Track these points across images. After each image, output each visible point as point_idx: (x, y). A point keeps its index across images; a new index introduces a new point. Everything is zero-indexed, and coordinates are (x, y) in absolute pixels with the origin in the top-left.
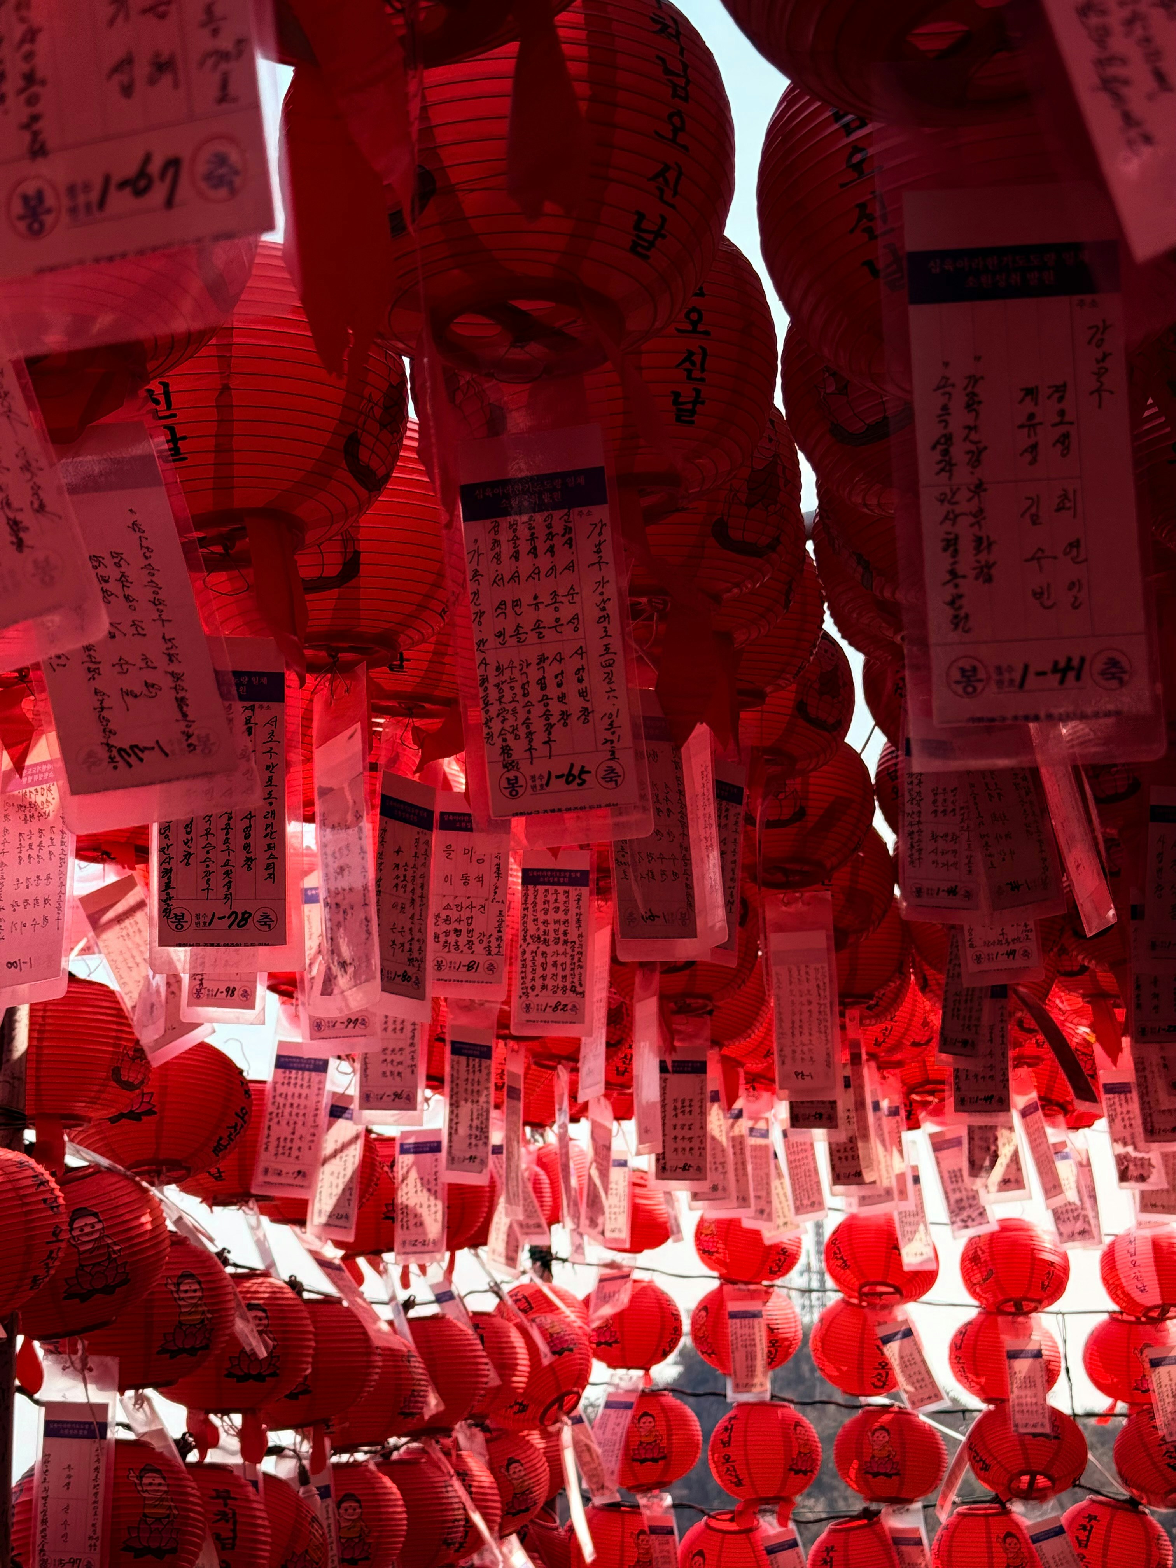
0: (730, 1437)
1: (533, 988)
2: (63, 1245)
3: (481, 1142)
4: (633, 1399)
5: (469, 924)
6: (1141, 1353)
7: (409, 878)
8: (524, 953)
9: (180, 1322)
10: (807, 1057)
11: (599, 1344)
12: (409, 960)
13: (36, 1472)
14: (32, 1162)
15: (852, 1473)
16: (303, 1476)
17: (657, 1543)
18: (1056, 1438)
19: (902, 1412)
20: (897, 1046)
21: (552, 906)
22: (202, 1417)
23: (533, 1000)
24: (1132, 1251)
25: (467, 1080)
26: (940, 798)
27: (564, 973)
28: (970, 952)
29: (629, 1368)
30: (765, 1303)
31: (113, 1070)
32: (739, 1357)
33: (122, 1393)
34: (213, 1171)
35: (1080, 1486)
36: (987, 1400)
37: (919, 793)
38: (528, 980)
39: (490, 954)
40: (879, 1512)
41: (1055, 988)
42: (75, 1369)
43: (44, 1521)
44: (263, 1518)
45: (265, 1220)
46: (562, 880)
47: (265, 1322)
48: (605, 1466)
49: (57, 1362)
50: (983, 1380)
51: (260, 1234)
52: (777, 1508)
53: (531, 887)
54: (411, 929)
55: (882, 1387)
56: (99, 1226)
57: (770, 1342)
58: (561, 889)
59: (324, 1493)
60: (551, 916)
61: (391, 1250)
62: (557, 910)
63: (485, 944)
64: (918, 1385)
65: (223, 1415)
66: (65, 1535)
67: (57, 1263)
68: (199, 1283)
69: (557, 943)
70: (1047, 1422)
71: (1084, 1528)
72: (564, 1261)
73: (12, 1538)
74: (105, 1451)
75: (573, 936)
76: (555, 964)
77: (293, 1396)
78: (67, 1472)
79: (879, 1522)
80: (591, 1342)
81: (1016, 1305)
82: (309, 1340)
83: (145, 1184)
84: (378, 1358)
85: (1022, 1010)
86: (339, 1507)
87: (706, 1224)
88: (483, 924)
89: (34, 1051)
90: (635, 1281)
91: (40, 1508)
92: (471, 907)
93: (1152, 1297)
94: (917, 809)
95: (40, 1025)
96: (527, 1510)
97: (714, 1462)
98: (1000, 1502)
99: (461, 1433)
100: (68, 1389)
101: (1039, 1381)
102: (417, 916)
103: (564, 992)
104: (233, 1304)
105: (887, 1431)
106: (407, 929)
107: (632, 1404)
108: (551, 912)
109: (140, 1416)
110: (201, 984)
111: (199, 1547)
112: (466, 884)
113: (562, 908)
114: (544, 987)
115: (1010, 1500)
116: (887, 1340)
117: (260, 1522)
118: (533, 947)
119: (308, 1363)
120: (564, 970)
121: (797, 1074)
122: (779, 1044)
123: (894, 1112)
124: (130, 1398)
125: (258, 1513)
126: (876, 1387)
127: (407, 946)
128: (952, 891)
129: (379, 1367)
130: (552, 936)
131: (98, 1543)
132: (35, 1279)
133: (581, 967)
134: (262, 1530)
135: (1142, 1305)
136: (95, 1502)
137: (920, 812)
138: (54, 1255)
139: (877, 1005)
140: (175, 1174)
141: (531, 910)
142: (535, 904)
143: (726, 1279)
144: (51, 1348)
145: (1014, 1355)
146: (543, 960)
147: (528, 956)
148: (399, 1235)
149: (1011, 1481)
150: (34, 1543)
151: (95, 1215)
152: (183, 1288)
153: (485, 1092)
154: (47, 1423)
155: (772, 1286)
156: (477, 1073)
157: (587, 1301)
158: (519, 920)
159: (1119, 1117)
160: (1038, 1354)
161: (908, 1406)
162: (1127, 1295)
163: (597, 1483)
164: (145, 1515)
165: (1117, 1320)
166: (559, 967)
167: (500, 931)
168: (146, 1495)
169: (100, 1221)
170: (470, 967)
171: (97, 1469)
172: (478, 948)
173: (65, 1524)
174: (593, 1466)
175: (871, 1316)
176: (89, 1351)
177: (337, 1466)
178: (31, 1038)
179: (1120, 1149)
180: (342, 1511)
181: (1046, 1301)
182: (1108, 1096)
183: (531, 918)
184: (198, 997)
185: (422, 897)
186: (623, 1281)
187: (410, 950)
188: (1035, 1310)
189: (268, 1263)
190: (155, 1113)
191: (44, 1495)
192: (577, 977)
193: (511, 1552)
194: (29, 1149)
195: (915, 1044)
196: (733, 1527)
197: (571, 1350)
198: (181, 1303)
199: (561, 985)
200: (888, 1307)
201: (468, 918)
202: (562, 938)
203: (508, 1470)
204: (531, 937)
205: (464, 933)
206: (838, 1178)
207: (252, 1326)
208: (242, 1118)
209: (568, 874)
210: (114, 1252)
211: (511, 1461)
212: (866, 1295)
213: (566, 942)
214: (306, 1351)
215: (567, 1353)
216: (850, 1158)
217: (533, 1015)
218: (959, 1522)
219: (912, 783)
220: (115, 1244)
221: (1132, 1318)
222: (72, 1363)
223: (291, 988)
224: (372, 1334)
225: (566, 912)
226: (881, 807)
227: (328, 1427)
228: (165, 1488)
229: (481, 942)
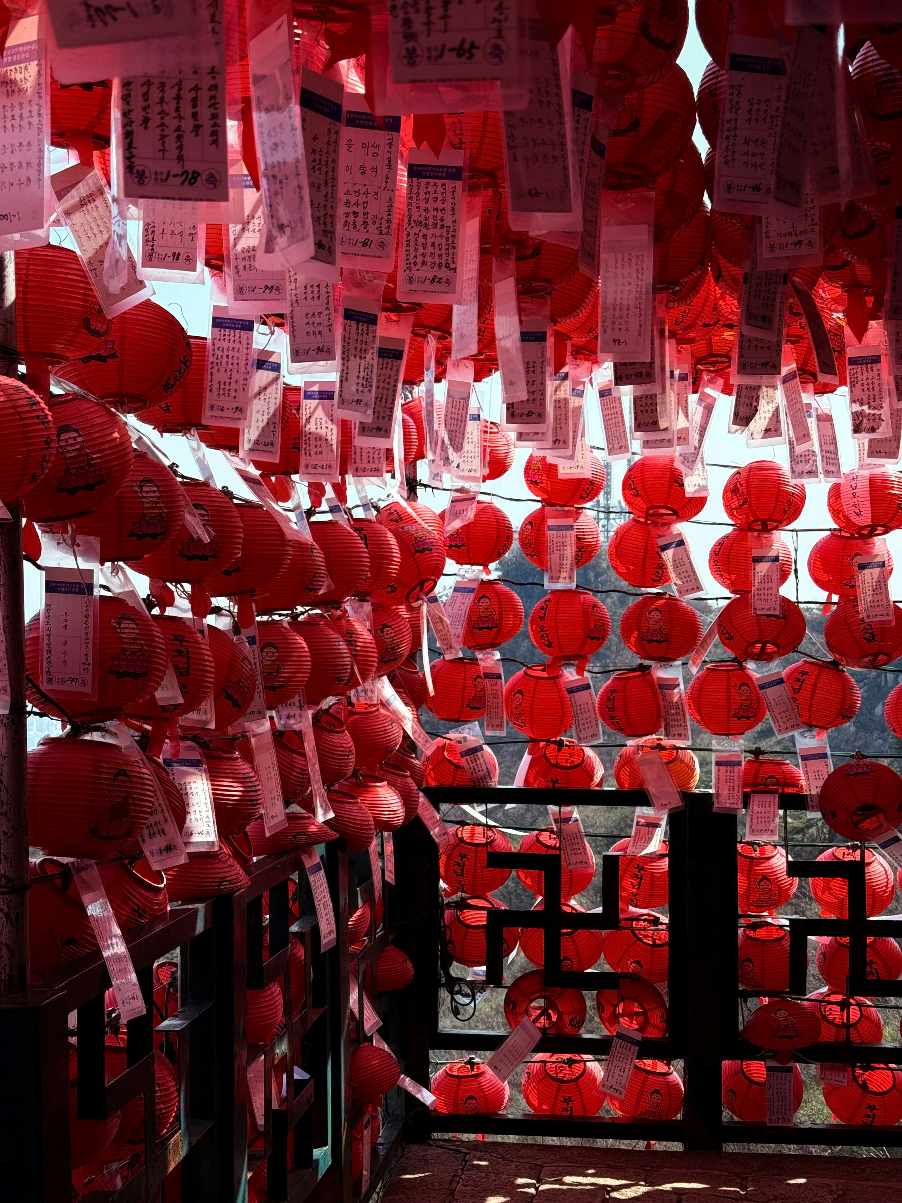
0: (545, 614)
1: (415, 264)
2: (54, 451)
3: (366, 389)
4: (475, 585)
5: (365, 208)
6: (852, 560)
7: (323, 162)
8: (409, 234)
9: (144, 514)
10: (623, 327)
11: (451, 546)
12: (324, 231)
13: (42, 617)
14: (25, 387)
15: (633, 640)
16: (236, 628)
17: (489, 685)
18: (783, 618)
19: (672, 598)
20: (691, 326)
21: (432, 196)
22: (161, 585)
23: (415, 274)
24: (854, 485)
25: (357, 340)
26: (755, 107)
27: (440, 252)
28: (765, 241)
29: (472, 565)
30: (575, 521)
31: (84, 320)
32: (553, 558)
33: (102, 564)
34: (163, 405)
35: (797, 652)
36: (734, 592)
37: (737, 103)
38: (411, 258)
39: (381, 233)
40: (651, 666)
41: (821, 281)
42: (67, 545)
43: (49, 651)
44: (209, 655)
45: (203, 445)
46: (440, 174)
47: (206, 518)
48: (452, 631)
49: (53, 539)
50: (734, 577)
51: (200, 455)
52: (576, 662)
53: (415, 180)
54: (325, 206)
55: (659, 581)
56: (80, 439)
57: (578, 548)
58: (439, 182)
59: (252, 641)
60: (431, 205)
61: (297, 472)
62: (436, 199)
63: (377, 225)
64: (685, 580)
65: (176, 584)
66: (65, 661)
67: (50, 465)
68: (157, 486)
69: (435, 227)
70: (778, 607)
71: (798, 680)
72: (426, 486)
73: (26, 662)
74: (92, 604)
75: (448, 222)
76: (433, 245)
77: (227, 573)
78: (64, 617)
79: (650, 674)
80: (445, 545)
81: (762, 525)
82: (241, 533)
83: (113, 410)
84: (290, 548)
85: (794, 297)
86: (262, 652)
87: (534, 462)
88: (376, 208)
89: (21, 301)
90: (479, 502)
91: (46, 642)
92: (367, 193)
93: (866, 519)
94: (734, 116)
95: (25, 281)
96: (395, 659)
97: (533, 631)
98: (739, 662)
99: (349, 605)
100: (61, 559)
101: (774, 578)
102: (330, 195)
103: (440, 268)
104: (183, 503)
105: (660, 612)
106: (322, 205)
107: (474, 589)
108: (431, 201)
109: (116, 580)
110: (152, 249)
111: (164, 673)
112: (363, 173)
113: (440, 198)
114: (424, 263)
115: (745, 660)
116: (664, 548)
117: (206, 658)
118: (416, 230)
119: (238, 549)
120: (440, 249)
121: (615, 341)
122: (602, 316)
123: (683, 378)
124: (108, 567)
125: (205, 652)
126: (654, 581)
127: (322, 219)
128: (757, 188)
129: (290, 555)
130: (431, 221)
131: (90, 668)
132: (34, 476)
133: (454, 248)
134: (208, 663)
135: (856, 525)
136: (86, 639)
137: (736, 119)
138: (47, 459)
139: (680, 291)
140: (135, 405)
141: (415, 198)
142: (418, 194)
143: (546, 503)
144: (47, 529)
145: (758, 560)
146: (424, 241)
147: (412, 237)
148: (303, 460)
149: (748, 647)
150: (42, 667)
151: (76, 431)
152: (145, 489)
153: (371, 351)
154: (47, 583)
155: (582, 508)
156: (365, 336)
157: (442, 515)
158: (405, 207)
159: (860, 383)
160: (776, 559)
161: (677, 594)
162: (846, 517)
163: (447, 644)
164: (124, 649)
165: (837, 536)
166: (437, 247)
167: (389, 215)
168: (123, 635)
169: (80, 436)
170: (365, 244)
171: (87, 616)
172: (372, 228)
173: (65, 653)
174: (444, 633)
175: (654, 531)
176: (78, 531)
177: (260, 623)
178: (17, 291)
179: (857, 408)
180: (264, 654)
181: (785, 522)
182: (852, 367)
183: (414, 206)
184: (150, 260)
185: (333, 178)
186: (470, 502)
187: (324, 223)
188: (776, 528)
189: (206, 476)
190: (117, 357)
191: (48, 633)
192: (451, 256)
193: (383, 687)
194: (22, 378)
195: (705, 325)
196: (545, 674)
197: (430, 550)
198: (144, 500)
199: (437, 263)
200: (668, 524)
201: (364, 203)
202: (439, 223)
203: (382, 632)
204: (415, 221)
205: (361, 215)
206: (639, 426)
207: (198, 518)
208: (185, 364)
209: (445, 170)
210: (93, 459)
211: (385, 626)
212: (651, 515)
213: (442, 227)
214: (238, 541)
215: (427, 552)
216: (649, 411)
217: (415, 286)
218: (707, 675)
219: (732, 94)
220: (93, 453)
221: (849, 535)
222: (64, 540)
223: (220, 263)
224: (285, 530)
225: (443, 201)
226: (700, 122)
227: (253, 596)
228: (138, 631)
229: (374, 223)
